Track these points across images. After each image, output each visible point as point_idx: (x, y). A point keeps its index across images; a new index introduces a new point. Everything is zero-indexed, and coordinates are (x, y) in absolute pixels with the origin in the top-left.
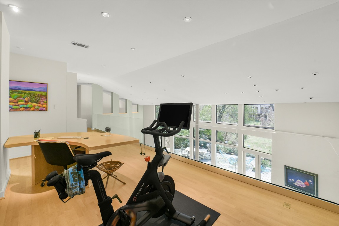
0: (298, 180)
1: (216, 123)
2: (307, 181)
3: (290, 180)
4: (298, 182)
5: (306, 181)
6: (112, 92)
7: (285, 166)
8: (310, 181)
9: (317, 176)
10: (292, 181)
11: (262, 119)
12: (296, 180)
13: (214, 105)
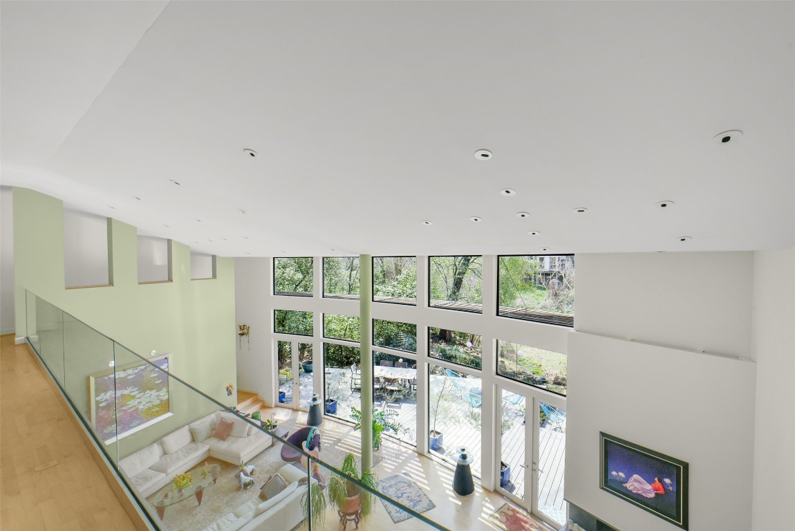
0: (636, 476)
1: (429, 306)
2: (660, 481)
3: (614, 473)
4: (636, 481)
5: (656, 479)
6: (109, 216)
7: (603, 434)
8: (667, 481)
9: (686, 466)
10: (618, 479)
11: (553, 283)
12: (628, 476)
13: (423, 257)
